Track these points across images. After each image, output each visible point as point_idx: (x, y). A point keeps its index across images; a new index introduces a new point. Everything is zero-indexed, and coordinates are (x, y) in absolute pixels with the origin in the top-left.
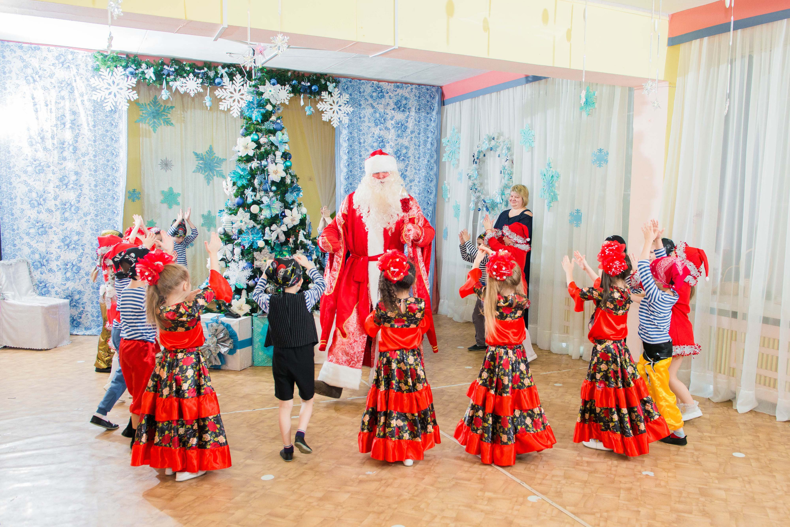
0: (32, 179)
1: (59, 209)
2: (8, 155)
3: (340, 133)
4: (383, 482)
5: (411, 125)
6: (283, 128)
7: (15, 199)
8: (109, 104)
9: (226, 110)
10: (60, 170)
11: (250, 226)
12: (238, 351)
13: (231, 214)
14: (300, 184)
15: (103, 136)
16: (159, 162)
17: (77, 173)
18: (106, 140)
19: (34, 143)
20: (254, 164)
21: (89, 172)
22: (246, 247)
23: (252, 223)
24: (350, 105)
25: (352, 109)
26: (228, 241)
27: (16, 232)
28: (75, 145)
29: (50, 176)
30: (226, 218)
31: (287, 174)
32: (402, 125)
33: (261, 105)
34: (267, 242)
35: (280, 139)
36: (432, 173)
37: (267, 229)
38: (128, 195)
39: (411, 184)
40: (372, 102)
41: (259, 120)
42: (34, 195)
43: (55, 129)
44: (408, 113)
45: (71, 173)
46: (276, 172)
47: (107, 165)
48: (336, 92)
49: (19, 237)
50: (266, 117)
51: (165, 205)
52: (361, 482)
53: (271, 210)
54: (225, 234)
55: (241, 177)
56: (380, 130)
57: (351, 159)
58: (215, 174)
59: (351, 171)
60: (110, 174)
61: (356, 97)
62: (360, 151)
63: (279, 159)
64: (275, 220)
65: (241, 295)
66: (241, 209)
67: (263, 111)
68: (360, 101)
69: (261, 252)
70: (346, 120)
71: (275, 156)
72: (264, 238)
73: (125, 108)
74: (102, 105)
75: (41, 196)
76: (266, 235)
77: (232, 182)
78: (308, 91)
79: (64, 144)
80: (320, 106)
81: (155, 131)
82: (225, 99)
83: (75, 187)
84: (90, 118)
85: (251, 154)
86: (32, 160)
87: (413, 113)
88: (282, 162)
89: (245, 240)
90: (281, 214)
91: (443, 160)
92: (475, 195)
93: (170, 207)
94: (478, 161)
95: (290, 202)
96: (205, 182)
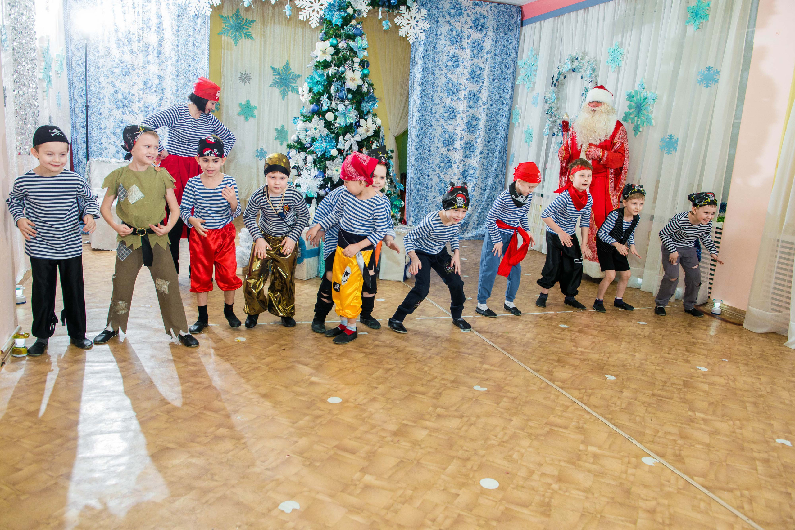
0: (119, 81)
1: (142, 111)
2: (97, 55)
3: (416, 50)
4: (465, 419)
5: (488, 45)
6: (363, 34)
7: (104, 98)
8: (193, 9)
9: (305, 20)
10: (145, 73)
11: (324, 135)
12: (305, 260)
13: (305, 121)
14: (377, 94)
15: (186, 41)
16: (239, 74)
17: (160, 77)
18: (189, 45)
19: (121, 45)
20: (331, 71)
21: (171, 77)
22: (319, 156)
23: (326, 131)
24: (427, 22)
25: (429, 26)
26: (301, 149)
27: (103, 131)
28: (159, 49)
29: (135, 79)
30: (300, 125)
31: (364, 82)
32: (479, 45)
33: (342, 8)
34: (340, 152)
35: (359, 45)
36: (507, 97)
37: (341, 138)
40: (450, 19)
41: (339, 24)
42: (120, 96)
43: (141, 32)
44: (485, 33)
45: (154, 76)
46: (353, 80)
47: (189, 71)
48: (414, 7)
49: (105, 136)
50: (347, 20)
51: (242, 118)
52: (439, 416)
53: (345, 119)
54: (299, 142)
55: (317, 83)
56: (456, 49)
57: (425, 77)
58: (290, 89)
59: (424, 90)
61: (433, 13)
62: (434, 70)
63: (356, 66)
64: (349, 129)
65: (311, 204)
66: (316, 116)
67: (343, 14)
68: (438, 17)
69: (333, 161)
70: (422, 37)
71: (353, 63)
72: (338, 147)
73: (208, 13)
74: (185, 9)
75: (126, 98)
76: (339, 144)
77: (308, 88)
78: (387, 4)
79: (148, 48)
80: (398, 20)
81: (236, 44)
82: (304, 9)
83: (158, 90)
84: (174, 22)
85: (329, 59)
86: (119, 62)
87: (490, 33)
88: (360, 70)
89: (318, 148)
90: (356, 124)
91: (517, 83)
92: (551, 119)
93: (247, 119)
94: (557, 83)
95: (365, 111)
96: (281, 97)
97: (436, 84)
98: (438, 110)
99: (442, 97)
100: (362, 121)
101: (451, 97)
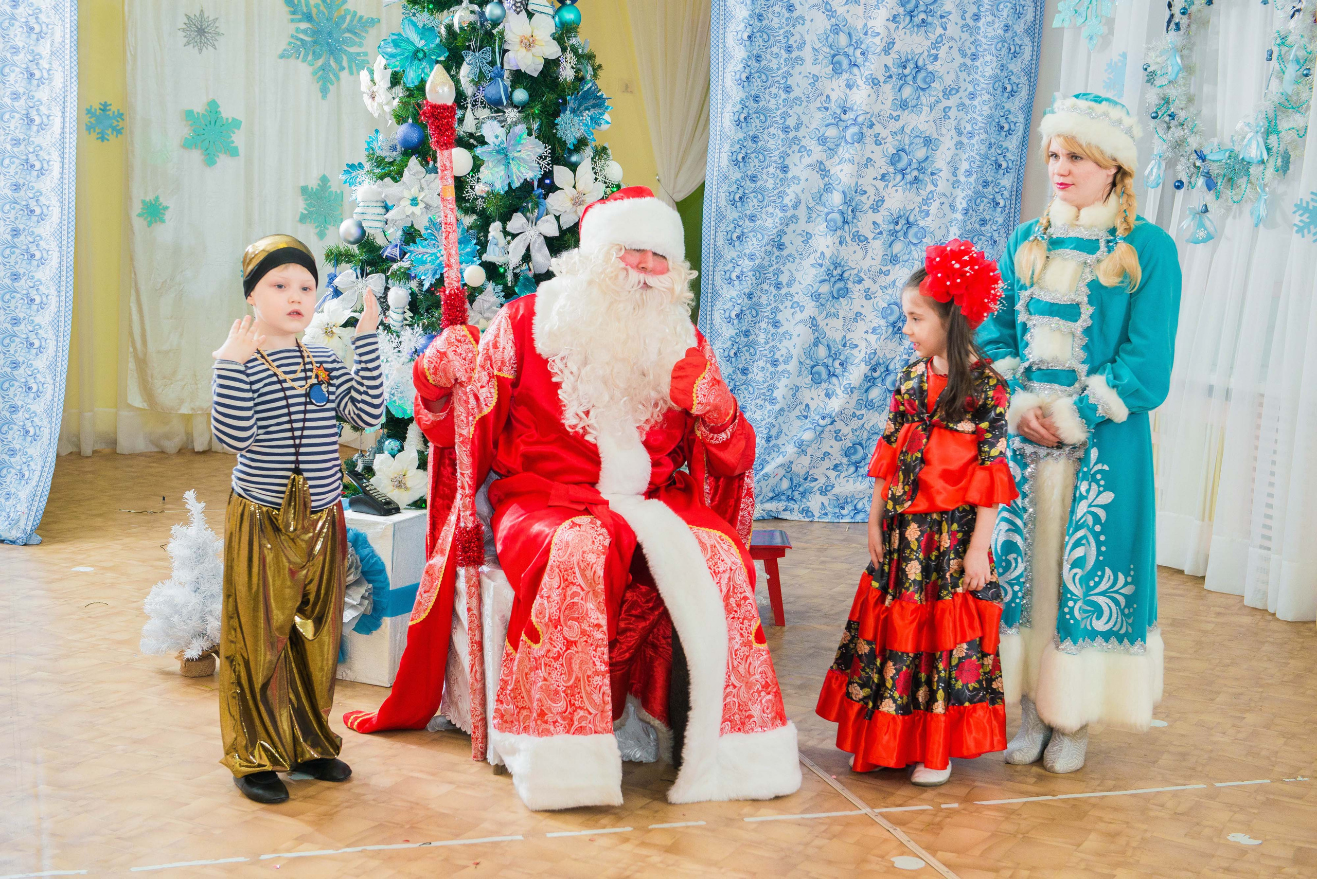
12: (387, 621)
13: (382, 177)
14: (606, 84)
16: (181, 21)
20: (460, 15)
22: (426, 286)
26: (370, 263)
30: (367, 188)
31: (564, 50)
34: (492, 271)
36: (1016, 67)
37: (495, 229)
38: (86, 119)
39: (945, 103)
46: (529, 43)
47: (13, 18)
51: (196, 156)
53: (508, 168)
54: (364, 241)
57: (760, 17)
58: (345, 64)
59: (758, 58)
60: (21, 44)
63: (539, 1)
64: (521, 199)
65: (404, 439)
66: (413, 161)
72: (485, 257)
76: (490, 248)
77: (389, 72)
88: (551, 11)
89: (424, 263)
90: (541, 181)
91: (1056, 24)
92: (1169, 136)
93: (210, 160)
94: (1184, 21)
95: (571, 141)
96: (316, 87)
97: (797, 37)
98: (803, 118)
99: (816, 78)
100: (561, 174)
101: (845, 76)
